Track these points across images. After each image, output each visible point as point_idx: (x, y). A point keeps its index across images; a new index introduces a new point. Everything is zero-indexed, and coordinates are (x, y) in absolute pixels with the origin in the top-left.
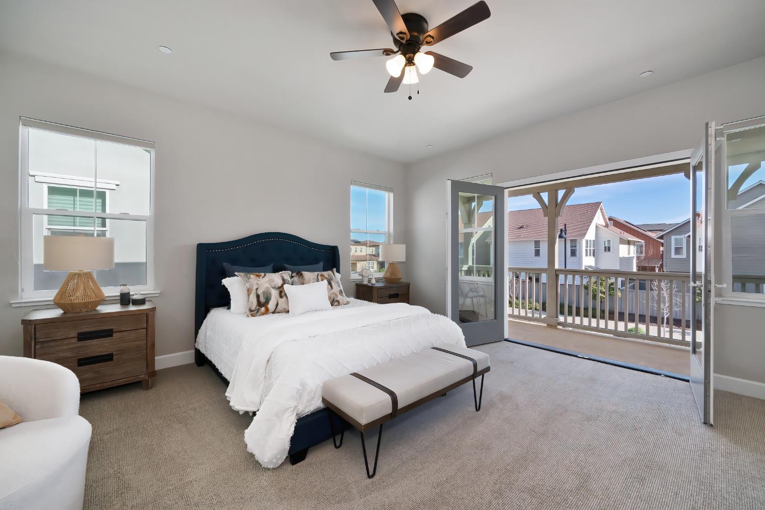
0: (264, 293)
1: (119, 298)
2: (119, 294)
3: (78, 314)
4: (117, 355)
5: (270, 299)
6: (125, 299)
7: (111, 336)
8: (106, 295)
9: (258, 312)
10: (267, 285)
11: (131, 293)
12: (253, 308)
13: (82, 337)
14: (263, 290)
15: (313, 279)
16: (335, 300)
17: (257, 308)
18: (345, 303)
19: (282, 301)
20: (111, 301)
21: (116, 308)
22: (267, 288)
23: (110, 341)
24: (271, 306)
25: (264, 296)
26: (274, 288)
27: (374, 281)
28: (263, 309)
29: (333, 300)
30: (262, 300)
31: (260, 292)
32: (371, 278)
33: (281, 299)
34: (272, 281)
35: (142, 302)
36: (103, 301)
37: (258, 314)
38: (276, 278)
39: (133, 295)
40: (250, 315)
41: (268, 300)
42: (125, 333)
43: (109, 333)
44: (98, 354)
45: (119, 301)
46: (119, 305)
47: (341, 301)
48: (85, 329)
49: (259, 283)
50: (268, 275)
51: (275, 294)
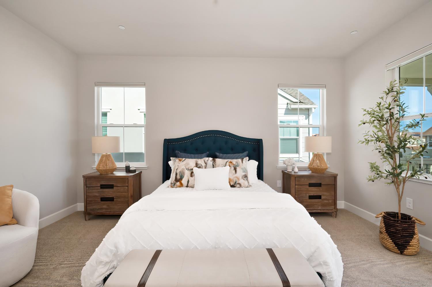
0: (180, 172)
1: (125, 168)
2: (125, 167)
3: (106, 175)
4: (116, 198)
5: (184, 177)
6: (128, 169)
7: (113, 188)
8: (117, 166)
9: (174, 185)
10: (183, 167)
11: (130, 166)
12: (172, 183)
13: (103, 187)
14: (180, 170)
15: (222, 164)
16: (237, 183)
17: (175, 182)
18: (246, 186)
19: (191, 179)
20: (120, 170)
21: (123, 174)
22: (183, 169)
23: (112, 191)
24: (184, 181)
25: (180, 175)
26: (188, 169)
27: (296, 170)
28: (178, 183)
29: (236, 182)
30: (178, 177)
31: (178, 172)
32: (294, 167)
33: (191, 178)
34: (188, 164)
35: (134, 171)
36: (116, 169)
37: (175, 186)
38: (191, 162)
39: (131, 167)
40: (170, 187)
41: (181, 178)
42: (119, 188)
43: (111, 187)
44: (107, 197)
45: (125, 170)
46: (125, 172)
47: (242, 185)
48: (103, 183)
49: (179, 165)
50: (187, 159)
51: (187, 173)
